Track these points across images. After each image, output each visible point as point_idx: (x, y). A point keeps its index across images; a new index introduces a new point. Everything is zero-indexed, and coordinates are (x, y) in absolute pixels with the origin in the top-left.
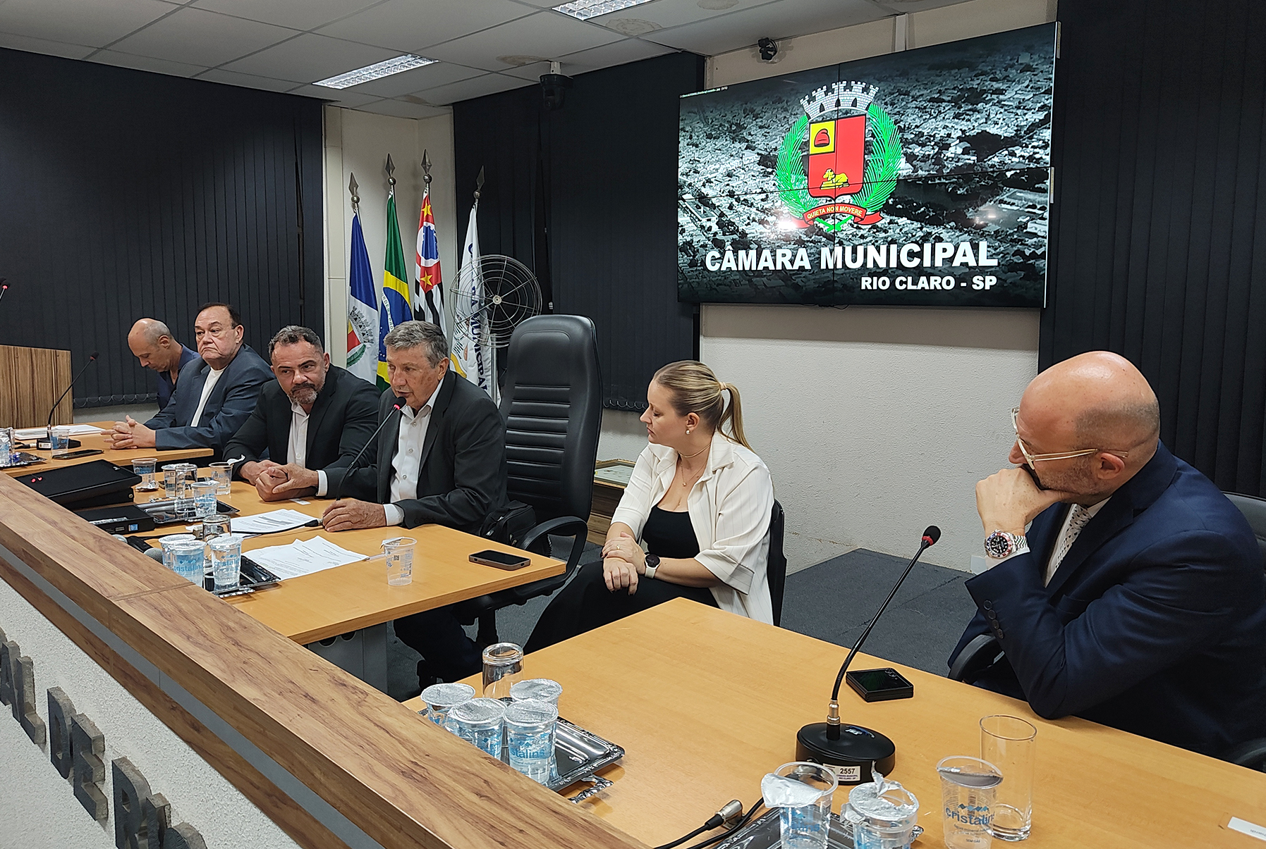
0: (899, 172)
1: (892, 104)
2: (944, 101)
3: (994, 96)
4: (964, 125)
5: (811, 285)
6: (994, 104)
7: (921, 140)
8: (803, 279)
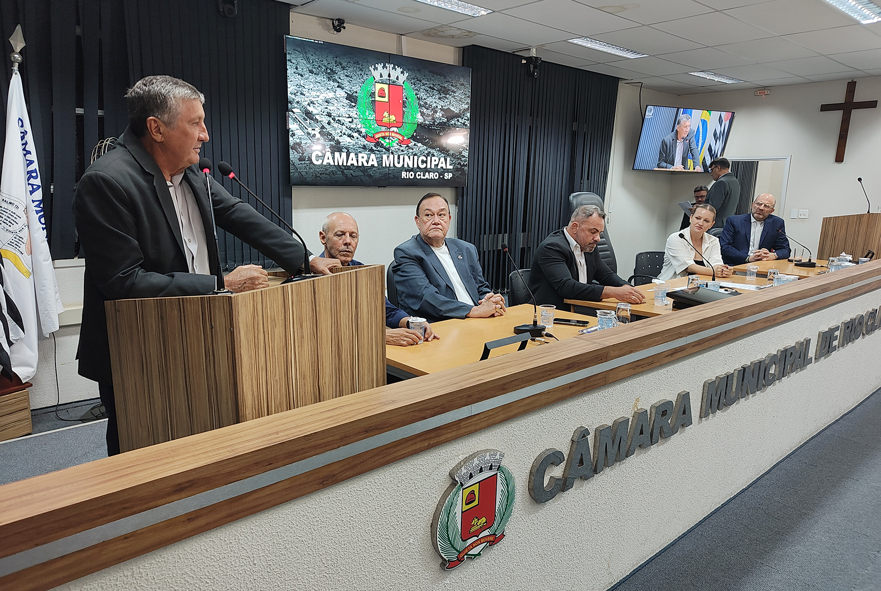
0: (418, 120)
1: (414, 84)
2: (435, 89)
3: (452, 93)
4: (442, 103)
5: (378, 175)
6: (452, 97)
7: (426, 106)
8: (374, 172)
